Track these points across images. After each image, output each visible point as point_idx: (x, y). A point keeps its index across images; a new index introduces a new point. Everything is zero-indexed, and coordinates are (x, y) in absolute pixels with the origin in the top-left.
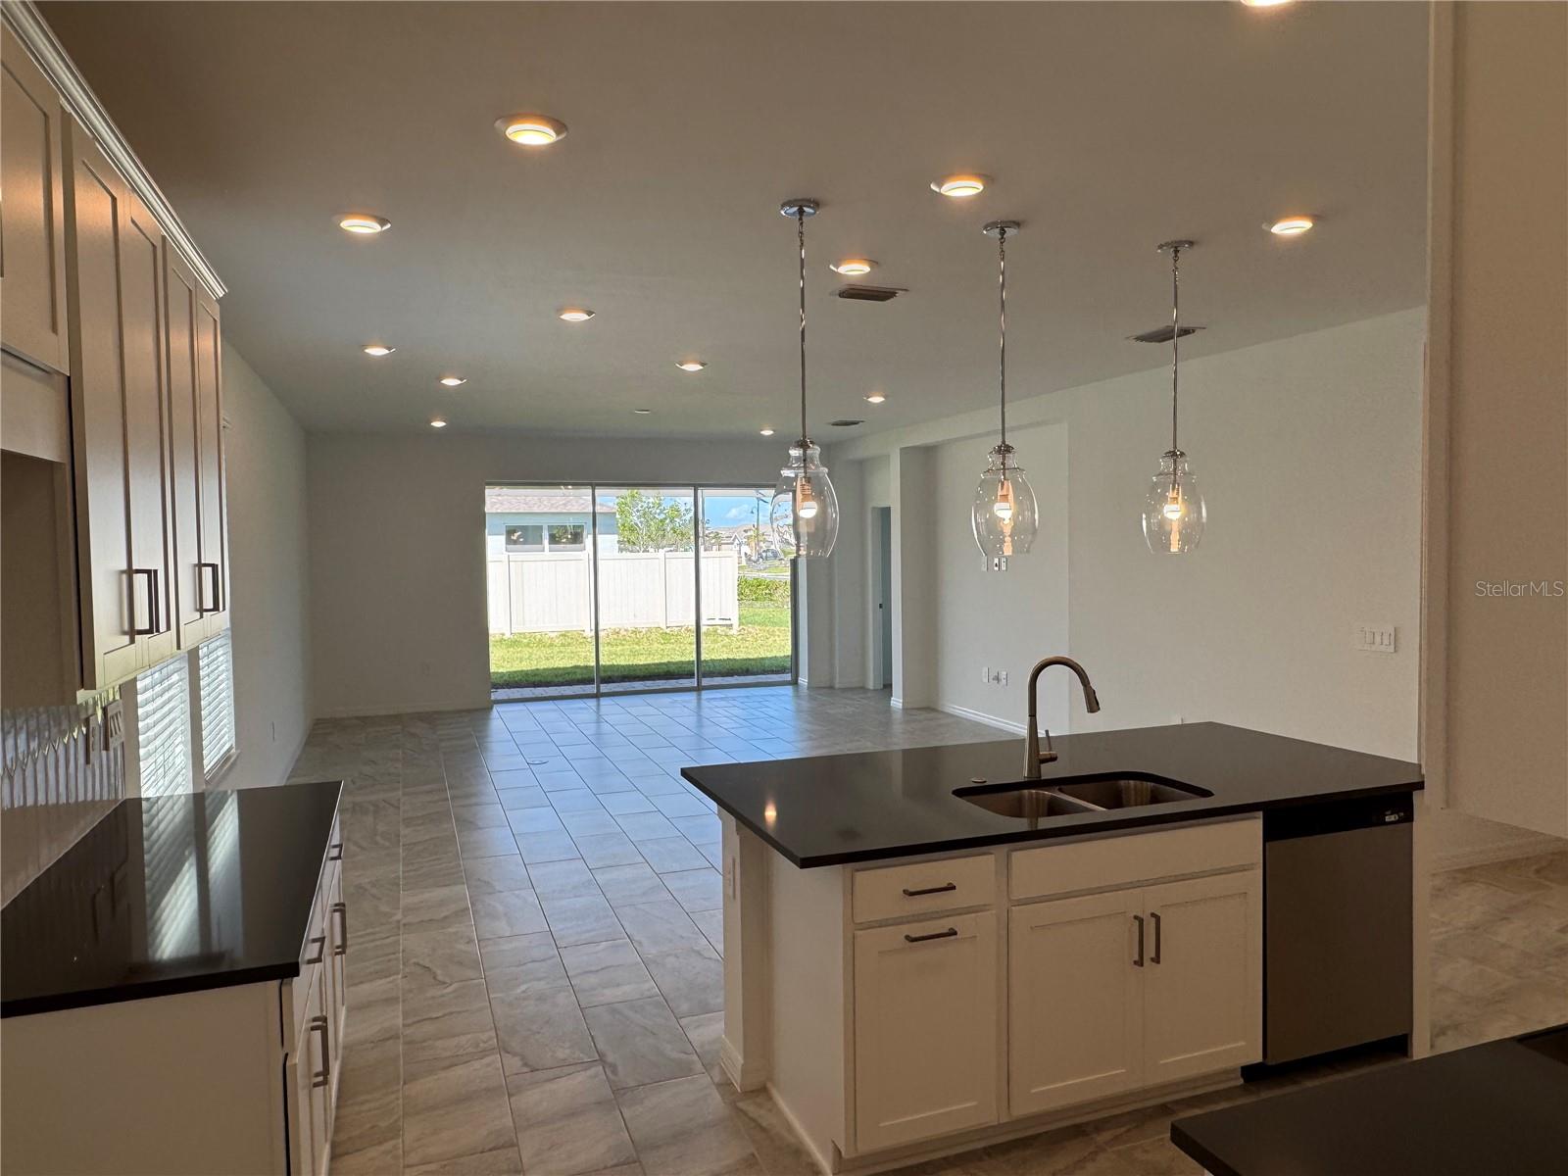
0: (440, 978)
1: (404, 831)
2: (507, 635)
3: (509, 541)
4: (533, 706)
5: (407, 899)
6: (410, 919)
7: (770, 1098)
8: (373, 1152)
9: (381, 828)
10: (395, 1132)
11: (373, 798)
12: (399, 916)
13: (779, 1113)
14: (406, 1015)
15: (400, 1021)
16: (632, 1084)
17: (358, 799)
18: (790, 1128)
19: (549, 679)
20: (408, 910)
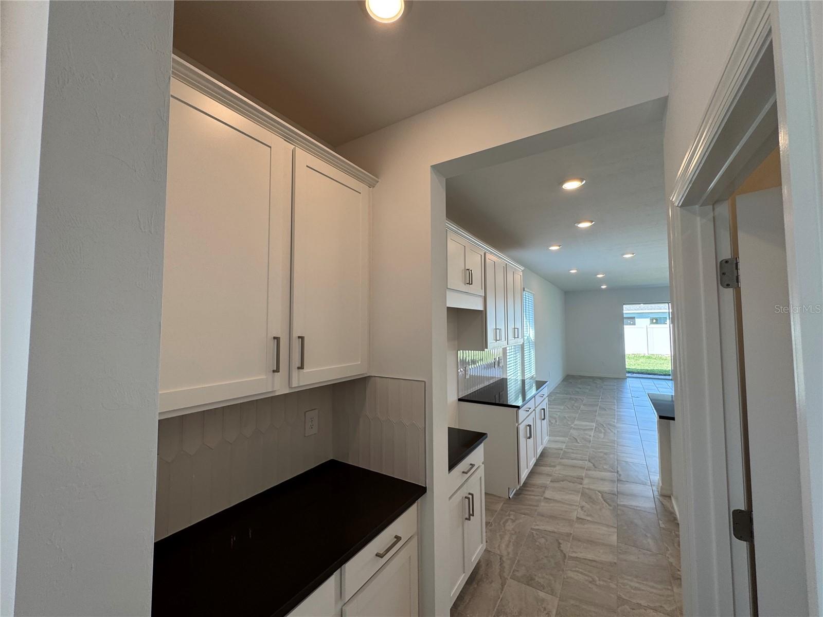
0: (578, 441)
1: (582, 407)
2: (647, 355)
3: (652, 323)
4: (642, 380)
5: (576, 422)
6: (575, 427)
7: (671, 499)
8: (549, 468)
9: (576, 405)
10: (554, 466)
11: (576, 397)
12: (573, 425)
13: (671, 503)
14: (566, 446)
15: (564, 447)
16: (624, 480)
17: (572, 397)
18: (673, 507)
19: (656, 373)
20: (575, 425)
